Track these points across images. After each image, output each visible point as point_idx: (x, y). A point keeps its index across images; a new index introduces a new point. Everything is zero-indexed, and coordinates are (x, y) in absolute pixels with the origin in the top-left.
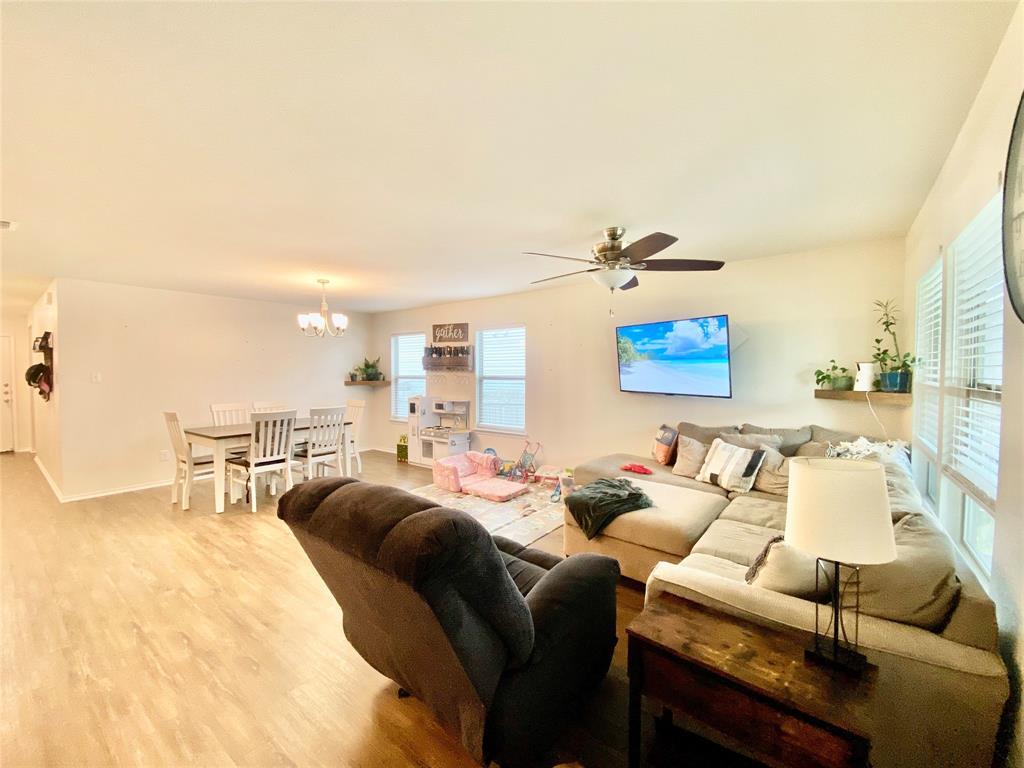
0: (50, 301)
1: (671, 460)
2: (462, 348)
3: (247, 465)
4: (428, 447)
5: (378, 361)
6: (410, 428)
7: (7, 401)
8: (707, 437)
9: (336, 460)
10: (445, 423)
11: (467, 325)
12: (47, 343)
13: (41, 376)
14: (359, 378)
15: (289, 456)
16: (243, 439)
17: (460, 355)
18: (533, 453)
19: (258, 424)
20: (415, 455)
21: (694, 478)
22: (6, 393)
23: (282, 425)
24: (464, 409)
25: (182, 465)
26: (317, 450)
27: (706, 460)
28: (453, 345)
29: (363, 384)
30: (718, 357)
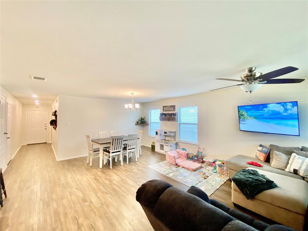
0: (57, 102)
1: (268, 160)
2: (173, 113)
3: (109, 152)
4: (162, 147)
5: (145, 117)
6: (156, 140)
7: (46, 129)
8: (289, 152)
9: (135, 151)
10: (167, 138)
11: (175, 106)
12: (56, 113)
13: (54, 123)
14: (139, 123)
15: (121, 150)
16: (108, 144)
17: (173, 116)
18: (202, 152)
19: (113, 139)
20: (157, 149)
21: (284, 170)
22: (46, 126)
23: (120, 140)
24: (174, 134)
25: (90, 151)
26: (130, 148)
27: (290, 162)
28: (170, 112)
29: (141, 125)
30: (293, 119)
